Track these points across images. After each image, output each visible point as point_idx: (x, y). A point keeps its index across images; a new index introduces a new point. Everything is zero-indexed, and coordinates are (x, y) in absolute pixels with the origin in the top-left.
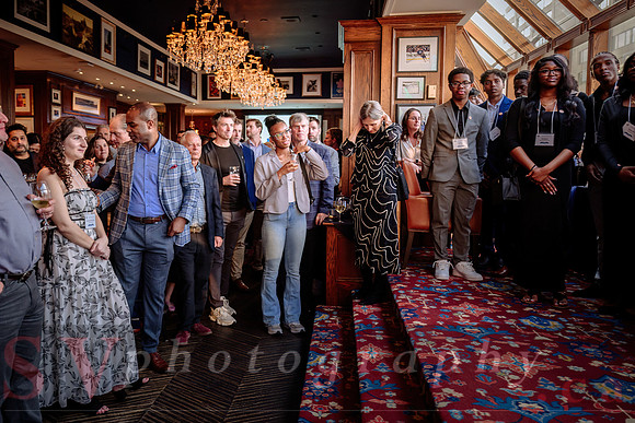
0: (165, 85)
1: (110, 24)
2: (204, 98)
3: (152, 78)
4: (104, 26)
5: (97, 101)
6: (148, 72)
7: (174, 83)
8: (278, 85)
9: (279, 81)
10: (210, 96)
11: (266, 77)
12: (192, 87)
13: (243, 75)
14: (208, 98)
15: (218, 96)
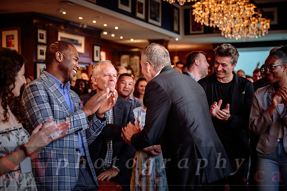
0: (146, 21)
2: (187, 33)
3: (133, 15)
5: (81, 40)
6: (128, 9)
7: (155, 19)
8: (261, 15)
9: (262, 12)
10: (193, 30)
11: (246, 6)
12: (175, 22)
13: (222, 5)
14: (191, 32)
15: (201, 30)
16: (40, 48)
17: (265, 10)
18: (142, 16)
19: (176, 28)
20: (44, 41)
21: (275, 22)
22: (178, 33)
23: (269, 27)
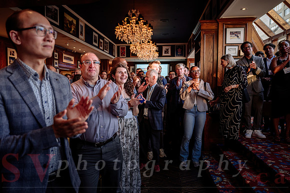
0: (103, 51)
1: (83, 22)
3: (98, 47)
4: (80, 23)
7: (106, 50)
12: (114, 52)
15: (125, 56)
16: (55, 61)
18: (102, 48)
20: (57, 58)
22: (115, 56)
23: (158, 56)
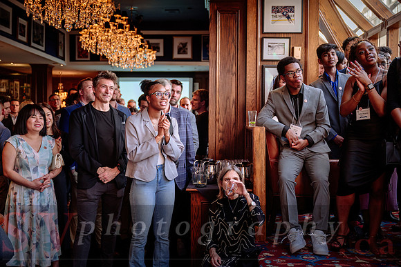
0: (28, 44)
2: (72, 59)
3: (13, 37)
6: (9, 31)
7: (38, 43)
8: (147, 46)
9: (148, 43)
10: (79, 57)
11: (133, 37)
12: (60, 47)
13: (109, 34)
14: (77, 59)
15: (87, 57)
17: (152, 41)
18: (24, 39)
19: (61, 54)
21: (161, 54)
22: (63, 59)
23: (155, 58)
